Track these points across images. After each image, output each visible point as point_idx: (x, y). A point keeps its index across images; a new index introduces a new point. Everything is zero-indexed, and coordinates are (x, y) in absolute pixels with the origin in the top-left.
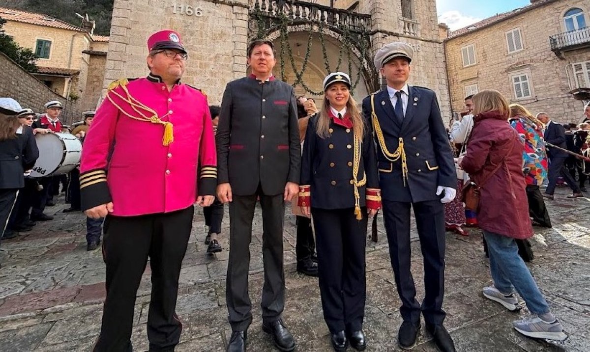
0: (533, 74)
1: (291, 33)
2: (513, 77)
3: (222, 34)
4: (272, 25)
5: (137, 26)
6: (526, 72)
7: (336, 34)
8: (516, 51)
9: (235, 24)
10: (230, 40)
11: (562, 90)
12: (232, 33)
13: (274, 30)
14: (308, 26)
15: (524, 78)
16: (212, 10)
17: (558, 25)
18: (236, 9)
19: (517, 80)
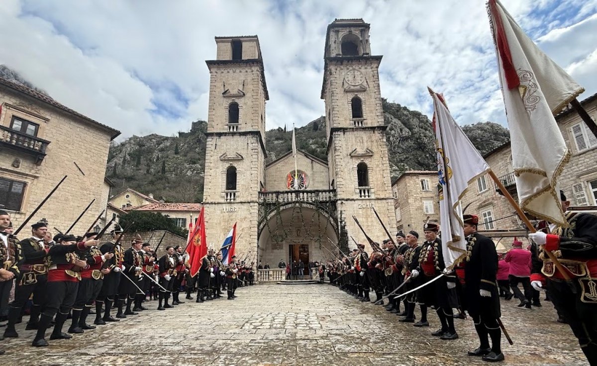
0: (495, 210)
1: (283, 210)
2: (482, 213)
3: (245, 218)
4: (272, 207)
5: (210, 220)
6: (490, 209)
7: (311, 206)
8: (483, 191)
9: (251, 212)
10: (249, 220)
11: (513, 223)
12: (250, 216)
13: (273, 211)
14: (293, 205)
15: (489, 213)
16: (240, 207)
17: (507, 168)
18: (251, 204)
19: (485, 215)
